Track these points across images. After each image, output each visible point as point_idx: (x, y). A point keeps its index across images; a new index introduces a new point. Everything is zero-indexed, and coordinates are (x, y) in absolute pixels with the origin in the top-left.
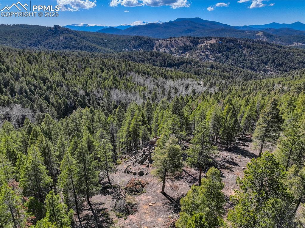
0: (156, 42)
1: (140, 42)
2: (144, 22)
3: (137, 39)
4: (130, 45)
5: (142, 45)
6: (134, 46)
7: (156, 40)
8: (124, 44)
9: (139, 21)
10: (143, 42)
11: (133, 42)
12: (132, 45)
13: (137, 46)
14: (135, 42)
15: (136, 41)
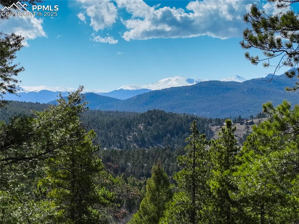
0: (214, 128)
1: (161, 126)
2: (189, 81)
3: (153, 120)
4: (130, 138)
5: (169, 135)
6: (143, 140)
7: (214, 122)
8: (111, 135)
9: (176, 77)
10: (170, 128)
11: (141, 127)
12: (134, 136)
13: (151, 140)
14: (145, 128)
15: (149, 124)
